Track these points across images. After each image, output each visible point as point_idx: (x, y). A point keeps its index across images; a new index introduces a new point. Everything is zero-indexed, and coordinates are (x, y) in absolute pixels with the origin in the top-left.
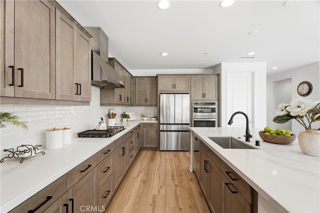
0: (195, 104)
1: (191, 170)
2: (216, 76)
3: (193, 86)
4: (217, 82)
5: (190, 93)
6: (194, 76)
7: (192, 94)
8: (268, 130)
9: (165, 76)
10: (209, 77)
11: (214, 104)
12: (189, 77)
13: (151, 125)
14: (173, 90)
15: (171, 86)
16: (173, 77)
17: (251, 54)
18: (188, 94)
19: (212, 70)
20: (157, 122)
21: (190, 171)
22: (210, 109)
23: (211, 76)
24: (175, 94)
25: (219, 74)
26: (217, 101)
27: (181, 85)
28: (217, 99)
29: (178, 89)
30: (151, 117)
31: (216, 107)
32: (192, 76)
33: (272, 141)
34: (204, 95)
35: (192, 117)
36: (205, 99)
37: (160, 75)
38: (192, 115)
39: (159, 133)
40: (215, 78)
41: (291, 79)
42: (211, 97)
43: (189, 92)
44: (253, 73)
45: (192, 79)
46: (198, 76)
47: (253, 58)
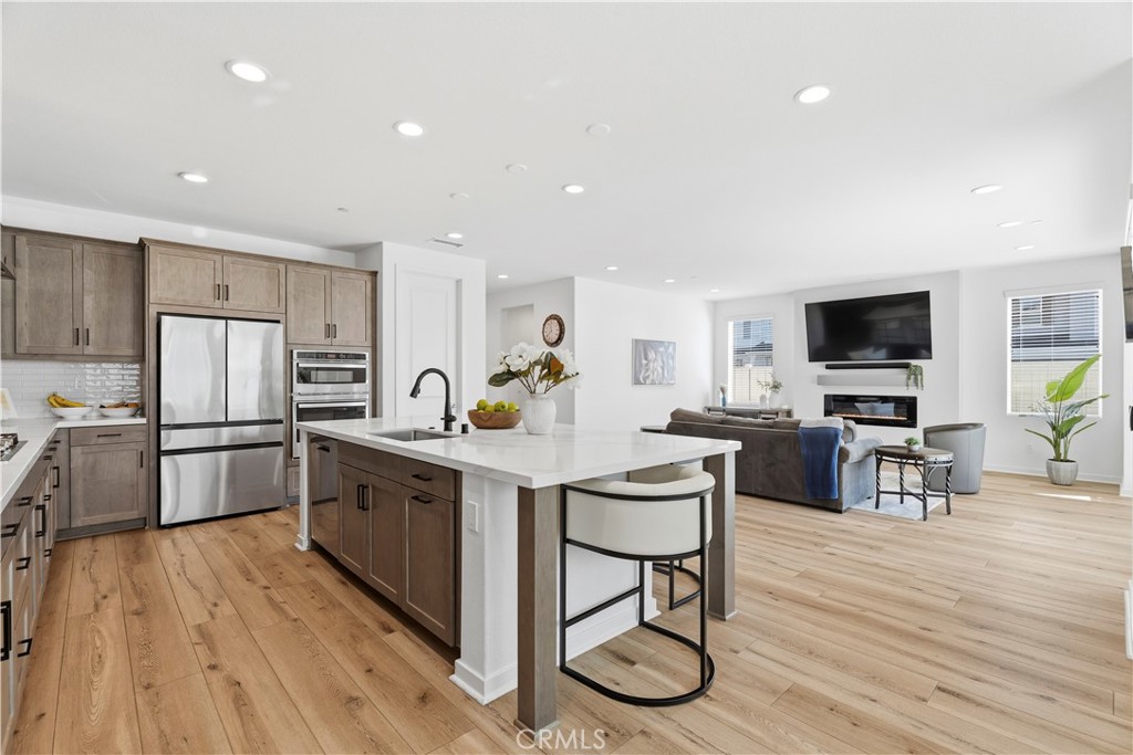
0: (300, 355)
1: (304, 546)
2: (368, 278)
3: (296, 300)
4: (369, 294)
5: (283, 321)
6: (299, 269)
7: (291, 325)
8: (482, 405)
9: (180, 251)
10: (345, 275)
11: (363, 357)
12: (282, 267)
13: (113, 434)
14: (217, 306)
15: (210, 291)
16: (218, 258)
17: (455, 236)
18: (278, 322)
19: (353, 255)
20: (144, 421)
21: (299, 551)
22: (350, 373)
23: (352, 275)
24: (226, 318)
25: (377, 272)
26: (370, 350)
27: (250, 291)
28: (369, 343)
29: (235, 303)
30: (102, 407)
31: (366, 365)
32: (290, 267)
33: (489, 424)
34: (330, 331)
35: (292, 397)
36: (336, 341)
37: (158, 242)
38: (292, 391)
39: (153, 463)
40: (363, 283)
41: (532, 305)
42: (352, 336)
43: (281, 318)
44: (459, 283)
45: (291, 275)
46: (313, 270)
47: (458, 245)
